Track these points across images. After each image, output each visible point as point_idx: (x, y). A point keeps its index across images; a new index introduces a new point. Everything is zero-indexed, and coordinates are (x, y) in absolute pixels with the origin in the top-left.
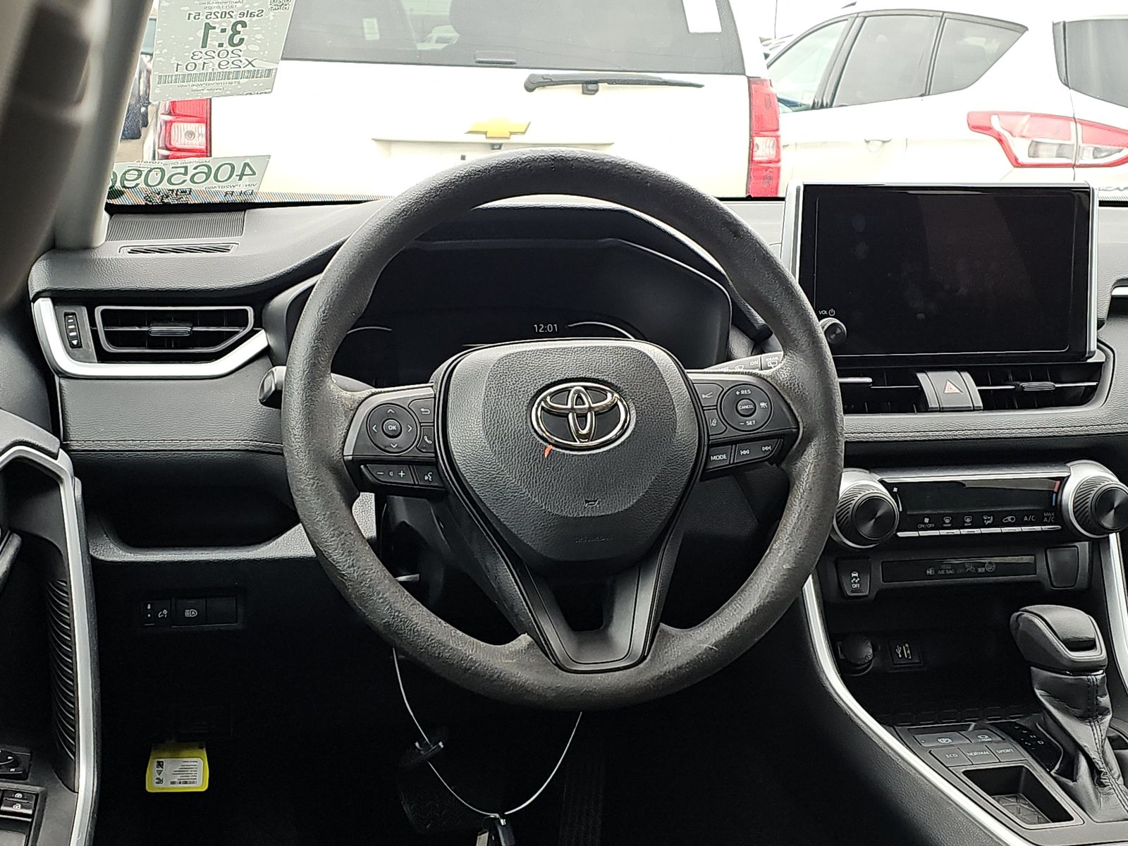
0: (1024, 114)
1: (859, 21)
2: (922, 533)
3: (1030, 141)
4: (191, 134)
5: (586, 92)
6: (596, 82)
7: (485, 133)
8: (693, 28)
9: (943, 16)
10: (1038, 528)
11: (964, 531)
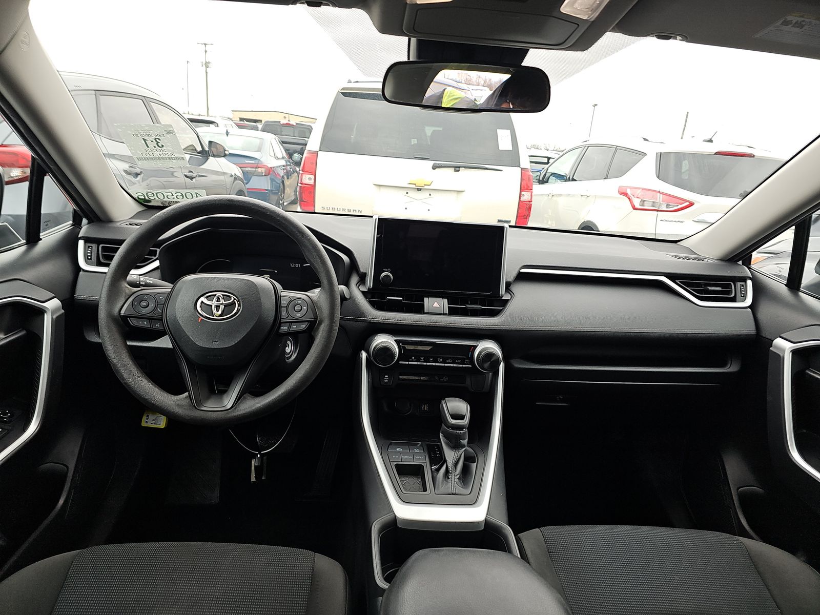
0: (639, 188)
1: (587, 147)
2: (410, 363)
3: (640, 200)
4: (310, 179)
5: (456, 171)
6: (459, 167)
7: (415, 184)
8: (501, 148)
9: (617, 148)
10: (461, 366)
11: (428, 364)
